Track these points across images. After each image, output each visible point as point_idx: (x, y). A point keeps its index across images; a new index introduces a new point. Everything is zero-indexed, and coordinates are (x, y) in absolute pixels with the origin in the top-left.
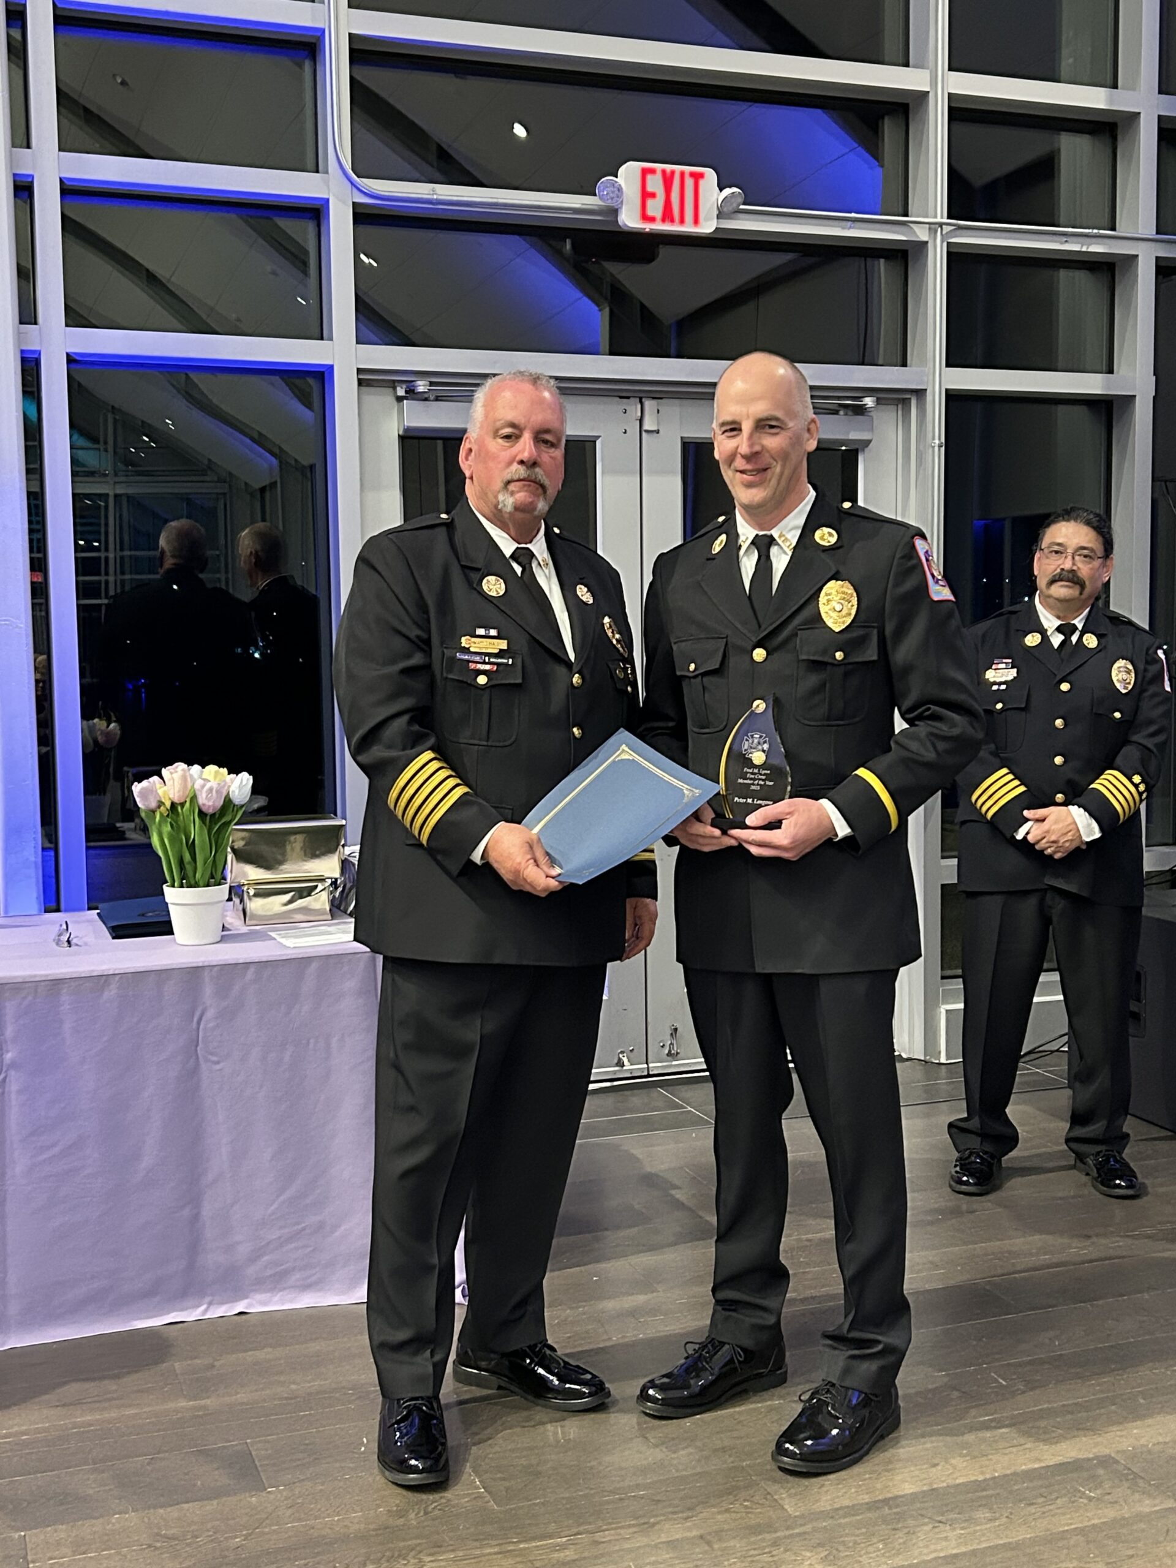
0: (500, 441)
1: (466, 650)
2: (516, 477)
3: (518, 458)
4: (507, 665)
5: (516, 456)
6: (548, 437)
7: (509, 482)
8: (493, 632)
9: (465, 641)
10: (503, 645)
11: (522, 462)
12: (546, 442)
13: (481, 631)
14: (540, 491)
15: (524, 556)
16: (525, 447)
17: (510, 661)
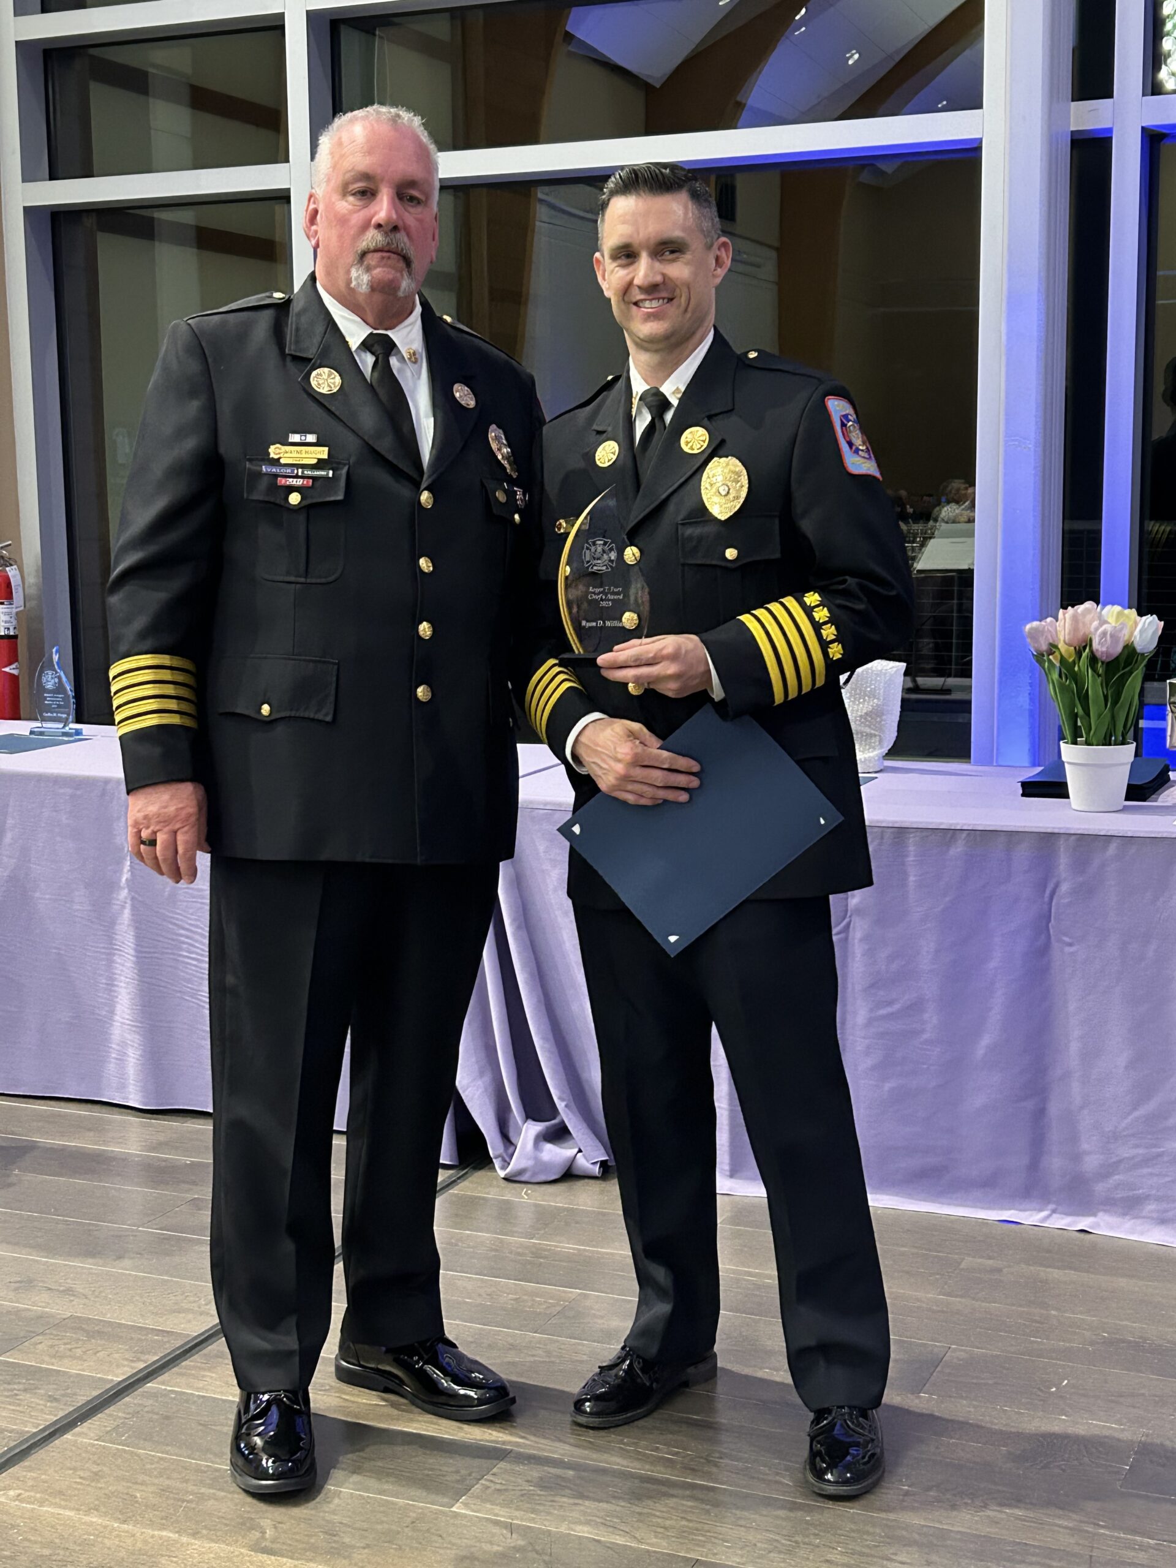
0: (351, 199)
1: (276, 462)
2: (372, 246)
3: (373, 221)
4: (327, 478)
5: (370, 220)
6: (415, 193)
7: (363, 255)
8: (311, 438)
9: (274, 451)
10: (323, 453)
11: (379, 226)
12: (412, 199)
13: (295, 438)
14: (402, 264)
15: (379, 345)
16: (383, 208)
17: (331, 474)
